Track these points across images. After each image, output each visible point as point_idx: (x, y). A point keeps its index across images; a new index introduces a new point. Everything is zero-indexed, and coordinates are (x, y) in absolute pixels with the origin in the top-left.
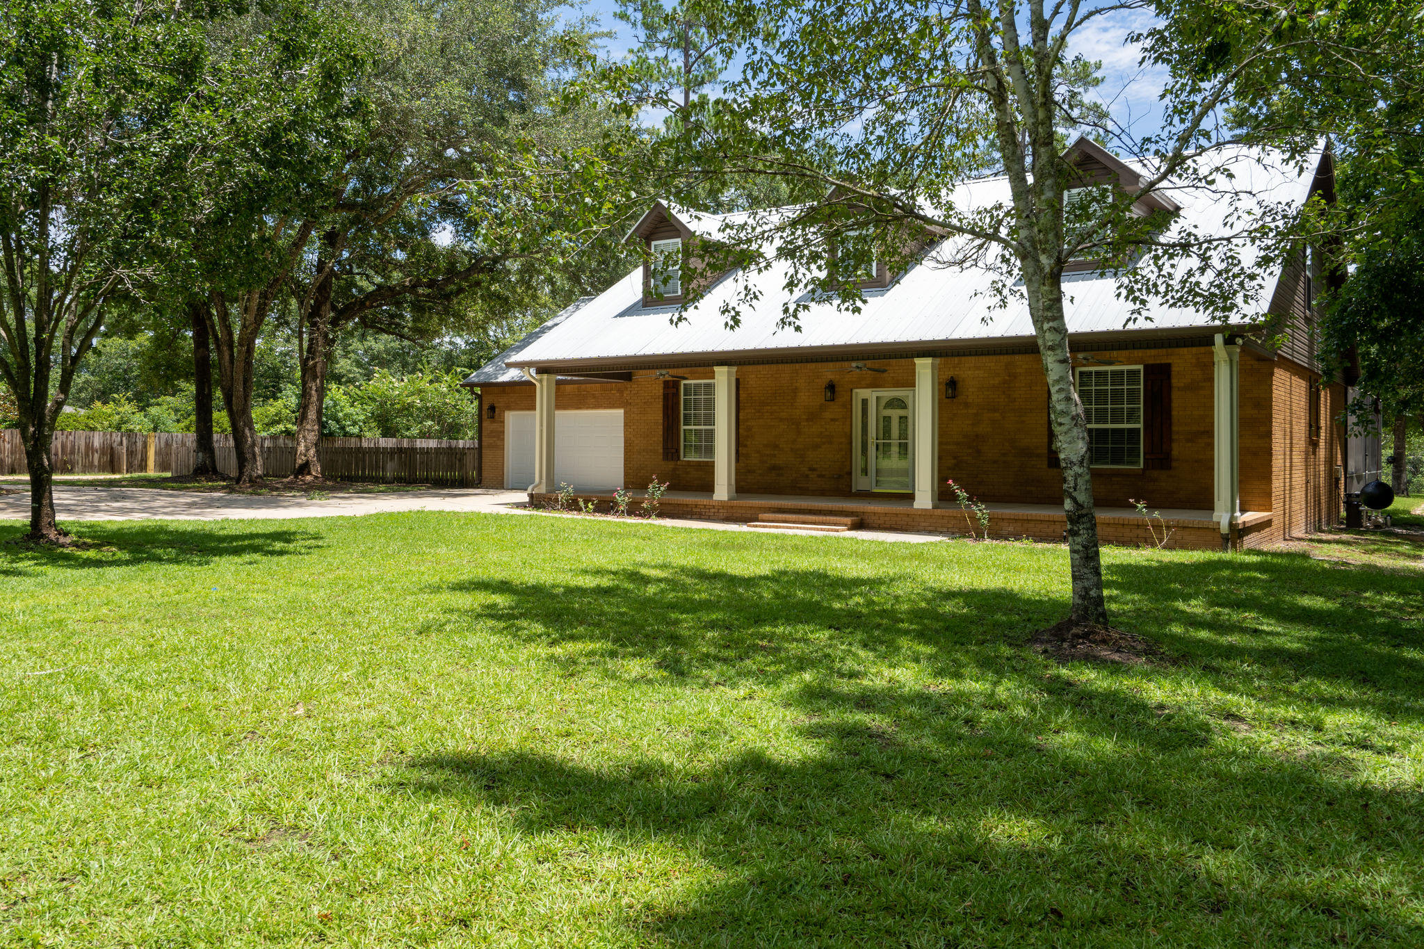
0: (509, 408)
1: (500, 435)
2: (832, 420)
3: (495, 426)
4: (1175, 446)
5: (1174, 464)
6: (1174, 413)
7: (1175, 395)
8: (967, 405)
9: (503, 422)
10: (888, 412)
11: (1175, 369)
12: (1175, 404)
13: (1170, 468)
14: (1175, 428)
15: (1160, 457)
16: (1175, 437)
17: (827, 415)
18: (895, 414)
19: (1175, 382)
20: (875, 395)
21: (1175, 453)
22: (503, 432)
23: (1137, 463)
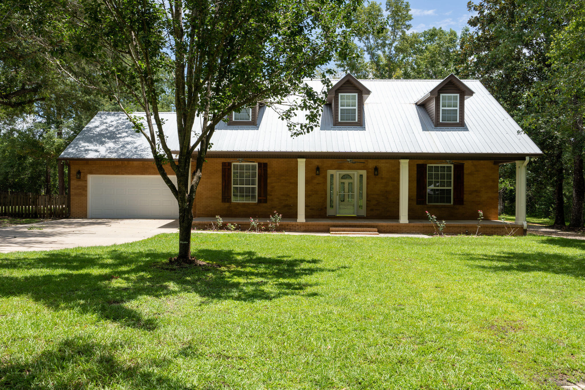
0: (91, 173)
1: (85, 188)
2: (318, 184)
3: (80, 183)
4: (465, 196)
5: (465, 203)
6: (465, 183)
7: (465, 177)
8: (382, 178)
9: (86, 181)
10: (343, 181)
11: (465, 166)
12: (465, 180)
13: (463, 204)
14: (465, 189)
15: (459, 200)
16: (465, 192)
17: (315, 181)
18: (347, 181)
19: (465, 172)
20: (338, 173)
21: (465, 199)
22: (86, 186)
23: (450, 202)
